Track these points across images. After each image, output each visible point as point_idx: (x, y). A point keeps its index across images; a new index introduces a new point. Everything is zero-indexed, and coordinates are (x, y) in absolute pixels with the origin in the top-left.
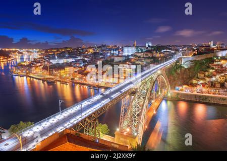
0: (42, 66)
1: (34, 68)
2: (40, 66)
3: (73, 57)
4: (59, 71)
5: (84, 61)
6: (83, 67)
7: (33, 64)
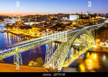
0: (19, 27)
1: (14, 27)
2: (18, 26)
3: (39, 21)
4: (28, 30)
5: (46, 24)
6: (44, 28)
7: (14, 25)
